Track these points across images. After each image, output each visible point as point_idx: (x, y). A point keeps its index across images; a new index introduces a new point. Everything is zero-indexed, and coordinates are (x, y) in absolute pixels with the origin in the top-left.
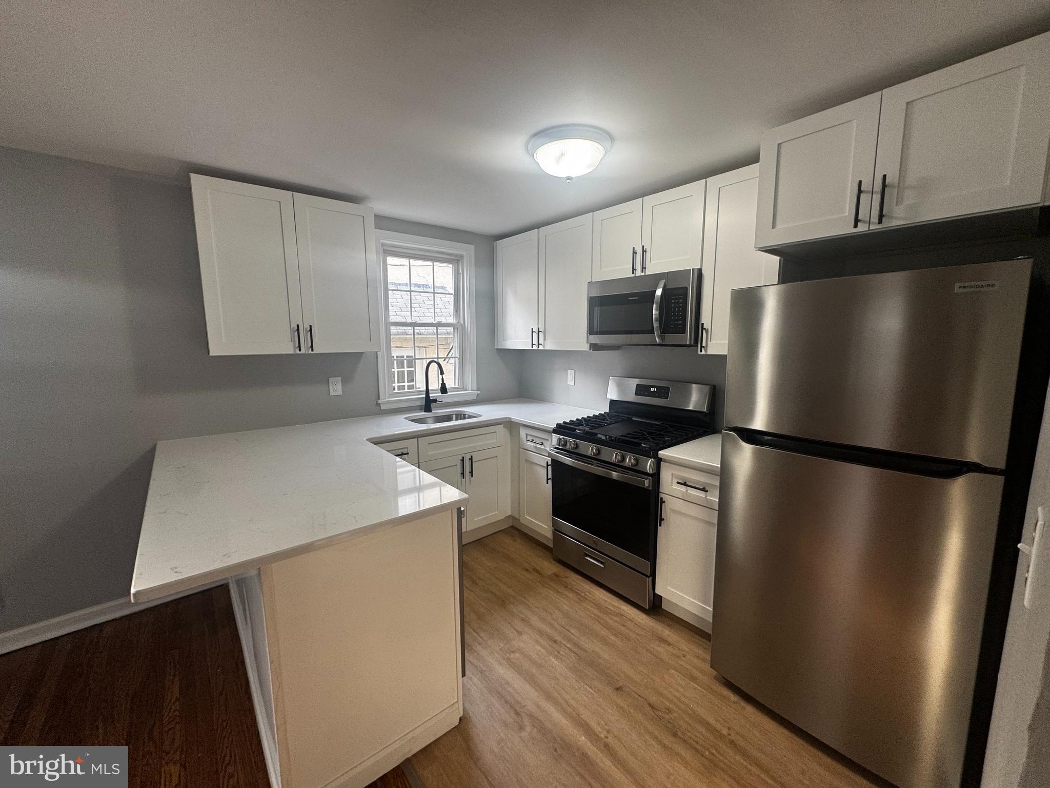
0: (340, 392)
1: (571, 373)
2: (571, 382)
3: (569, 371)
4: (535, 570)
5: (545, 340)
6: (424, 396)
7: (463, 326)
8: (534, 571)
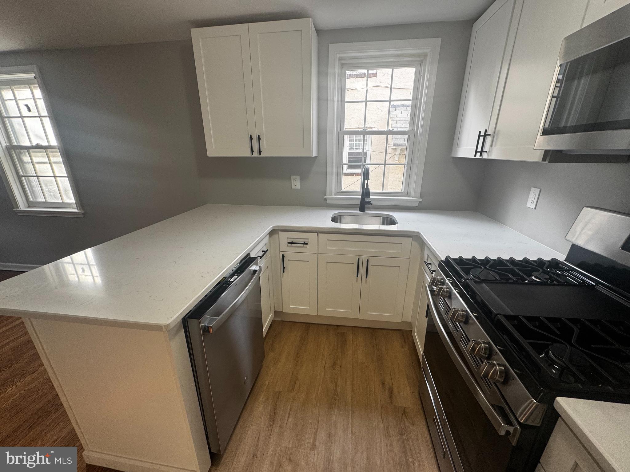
0: (298, 187)
1: (534, 193)
2: (531, 204)
3: (533, 189)
4: (391, 391)
5: (491, 146)
6: (360, 197)
7: (416, 132)
8: (389, 390)
